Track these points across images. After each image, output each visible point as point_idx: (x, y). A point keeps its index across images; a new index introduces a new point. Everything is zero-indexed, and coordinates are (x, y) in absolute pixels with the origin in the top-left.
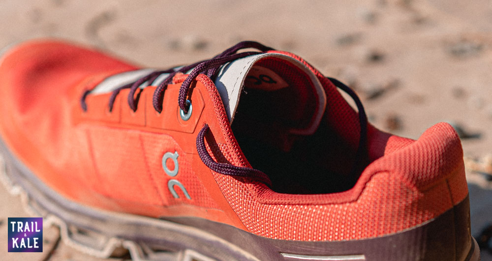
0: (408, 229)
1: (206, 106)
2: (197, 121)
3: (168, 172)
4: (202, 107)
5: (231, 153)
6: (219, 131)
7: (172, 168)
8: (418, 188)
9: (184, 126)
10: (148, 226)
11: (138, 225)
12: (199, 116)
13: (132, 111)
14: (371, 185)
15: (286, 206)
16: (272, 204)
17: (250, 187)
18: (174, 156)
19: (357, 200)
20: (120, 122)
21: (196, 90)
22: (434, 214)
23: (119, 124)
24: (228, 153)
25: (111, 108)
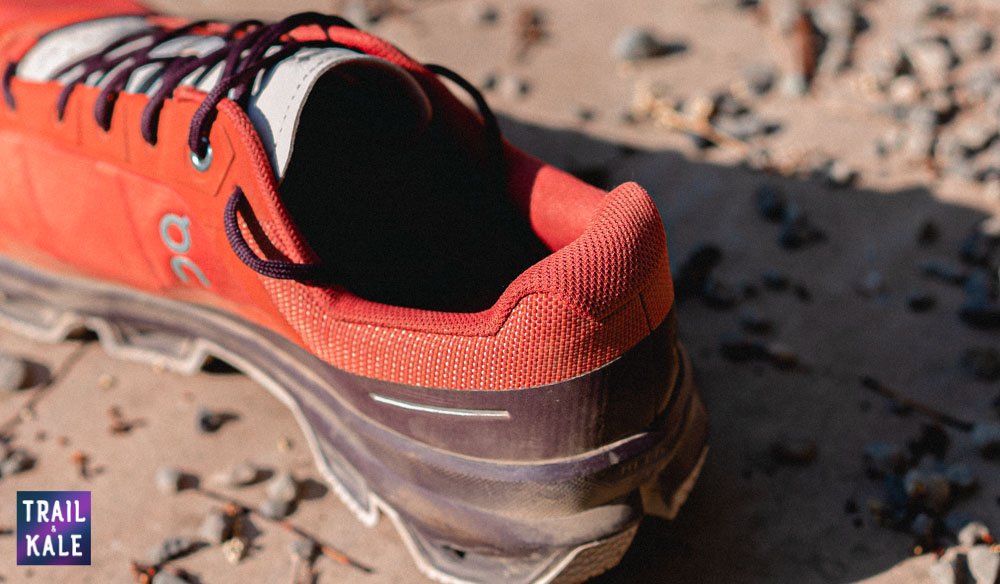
0: (578, 376)
1: (237, 156)
2: (221, 176)
3: (172, 245)
4: (230, 159)
5: (281, 237)
6: (261, 199)
7: (179, 239)
8: (595, 317)
9: (200, 181)
10: (131, 300)
11: (112, 297)
12: (224, 171)
13: (100, 131)
14: (519, 311)
15: (377, 329)
16: (353, 322)
17: (316, 292)
18: (182, 223)
19: (496, 334)
20: (79, 143)
21: (217, 127)
22: (620, 349)
23: (76, 147)
24: (278, 236)
25: (62, 114)
